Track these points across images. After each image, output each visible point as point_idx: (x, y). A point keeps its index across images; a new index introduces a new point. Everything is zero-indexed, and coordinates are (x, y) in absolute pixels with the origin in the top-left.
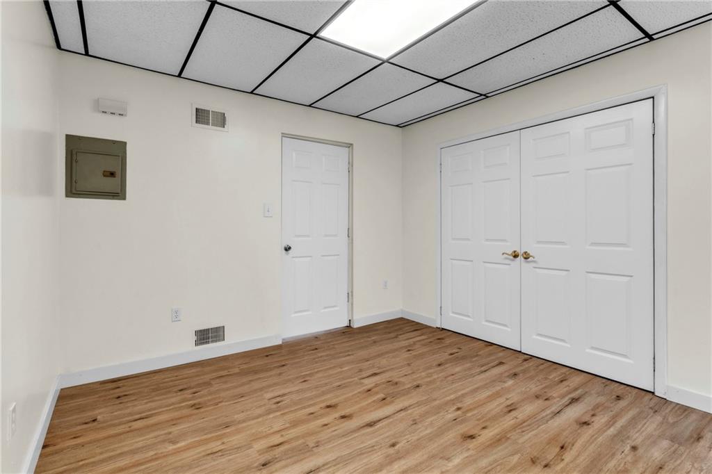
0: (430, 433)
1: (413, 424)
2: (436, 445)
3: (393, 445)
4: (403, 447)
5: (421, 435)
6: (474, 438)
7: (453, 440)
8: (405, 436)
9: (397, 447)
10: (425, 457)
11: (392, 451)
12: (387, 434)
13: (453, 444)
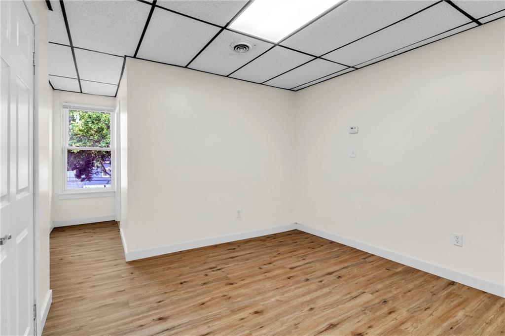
0: (286, 316)
1: (298, 324)
2: (283, 309)
3: (311, 309)
4: (305, 308)
5: (291, 316)
6: (255, 312)
7: (270, 311)
8: (303, 315)
9: (309, 308)
10: (291, 302)
11: (312, 306)
12: (317, 317)
13: (271, 308)
